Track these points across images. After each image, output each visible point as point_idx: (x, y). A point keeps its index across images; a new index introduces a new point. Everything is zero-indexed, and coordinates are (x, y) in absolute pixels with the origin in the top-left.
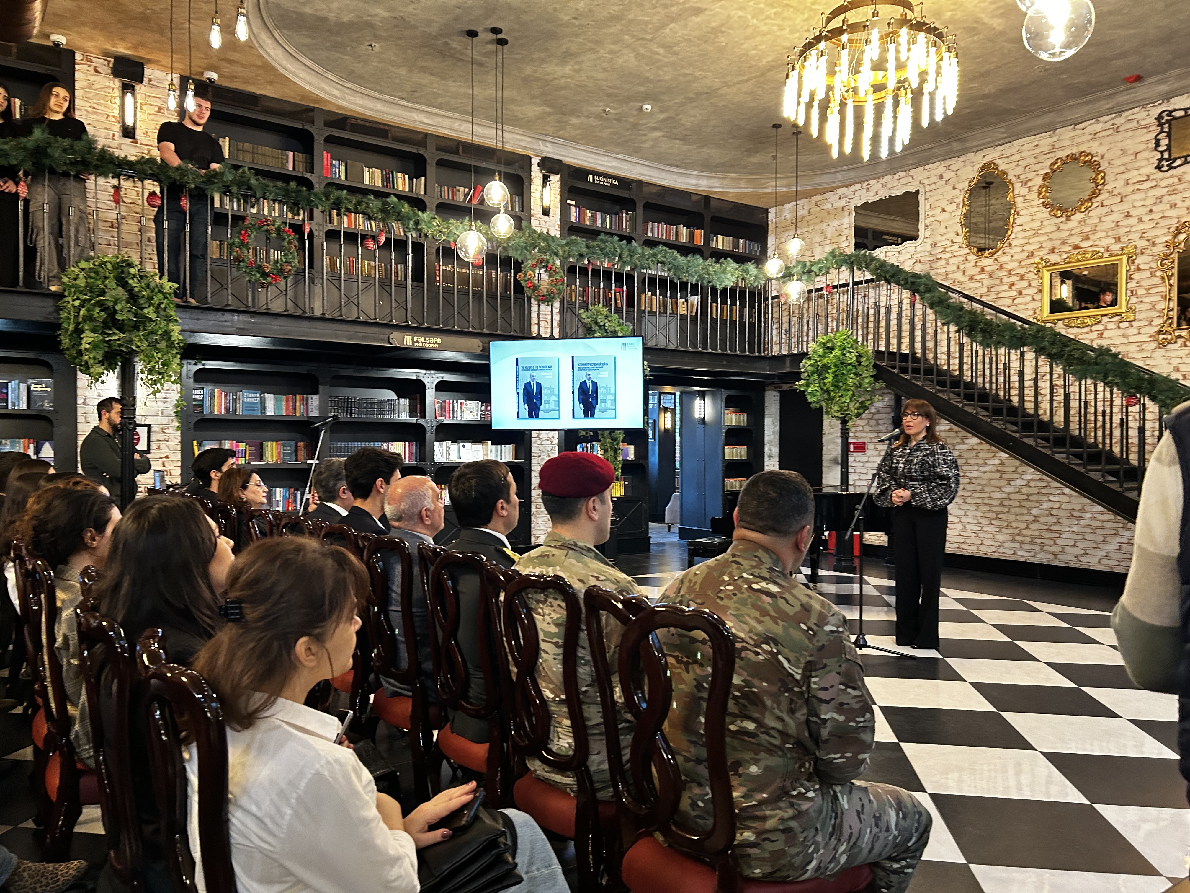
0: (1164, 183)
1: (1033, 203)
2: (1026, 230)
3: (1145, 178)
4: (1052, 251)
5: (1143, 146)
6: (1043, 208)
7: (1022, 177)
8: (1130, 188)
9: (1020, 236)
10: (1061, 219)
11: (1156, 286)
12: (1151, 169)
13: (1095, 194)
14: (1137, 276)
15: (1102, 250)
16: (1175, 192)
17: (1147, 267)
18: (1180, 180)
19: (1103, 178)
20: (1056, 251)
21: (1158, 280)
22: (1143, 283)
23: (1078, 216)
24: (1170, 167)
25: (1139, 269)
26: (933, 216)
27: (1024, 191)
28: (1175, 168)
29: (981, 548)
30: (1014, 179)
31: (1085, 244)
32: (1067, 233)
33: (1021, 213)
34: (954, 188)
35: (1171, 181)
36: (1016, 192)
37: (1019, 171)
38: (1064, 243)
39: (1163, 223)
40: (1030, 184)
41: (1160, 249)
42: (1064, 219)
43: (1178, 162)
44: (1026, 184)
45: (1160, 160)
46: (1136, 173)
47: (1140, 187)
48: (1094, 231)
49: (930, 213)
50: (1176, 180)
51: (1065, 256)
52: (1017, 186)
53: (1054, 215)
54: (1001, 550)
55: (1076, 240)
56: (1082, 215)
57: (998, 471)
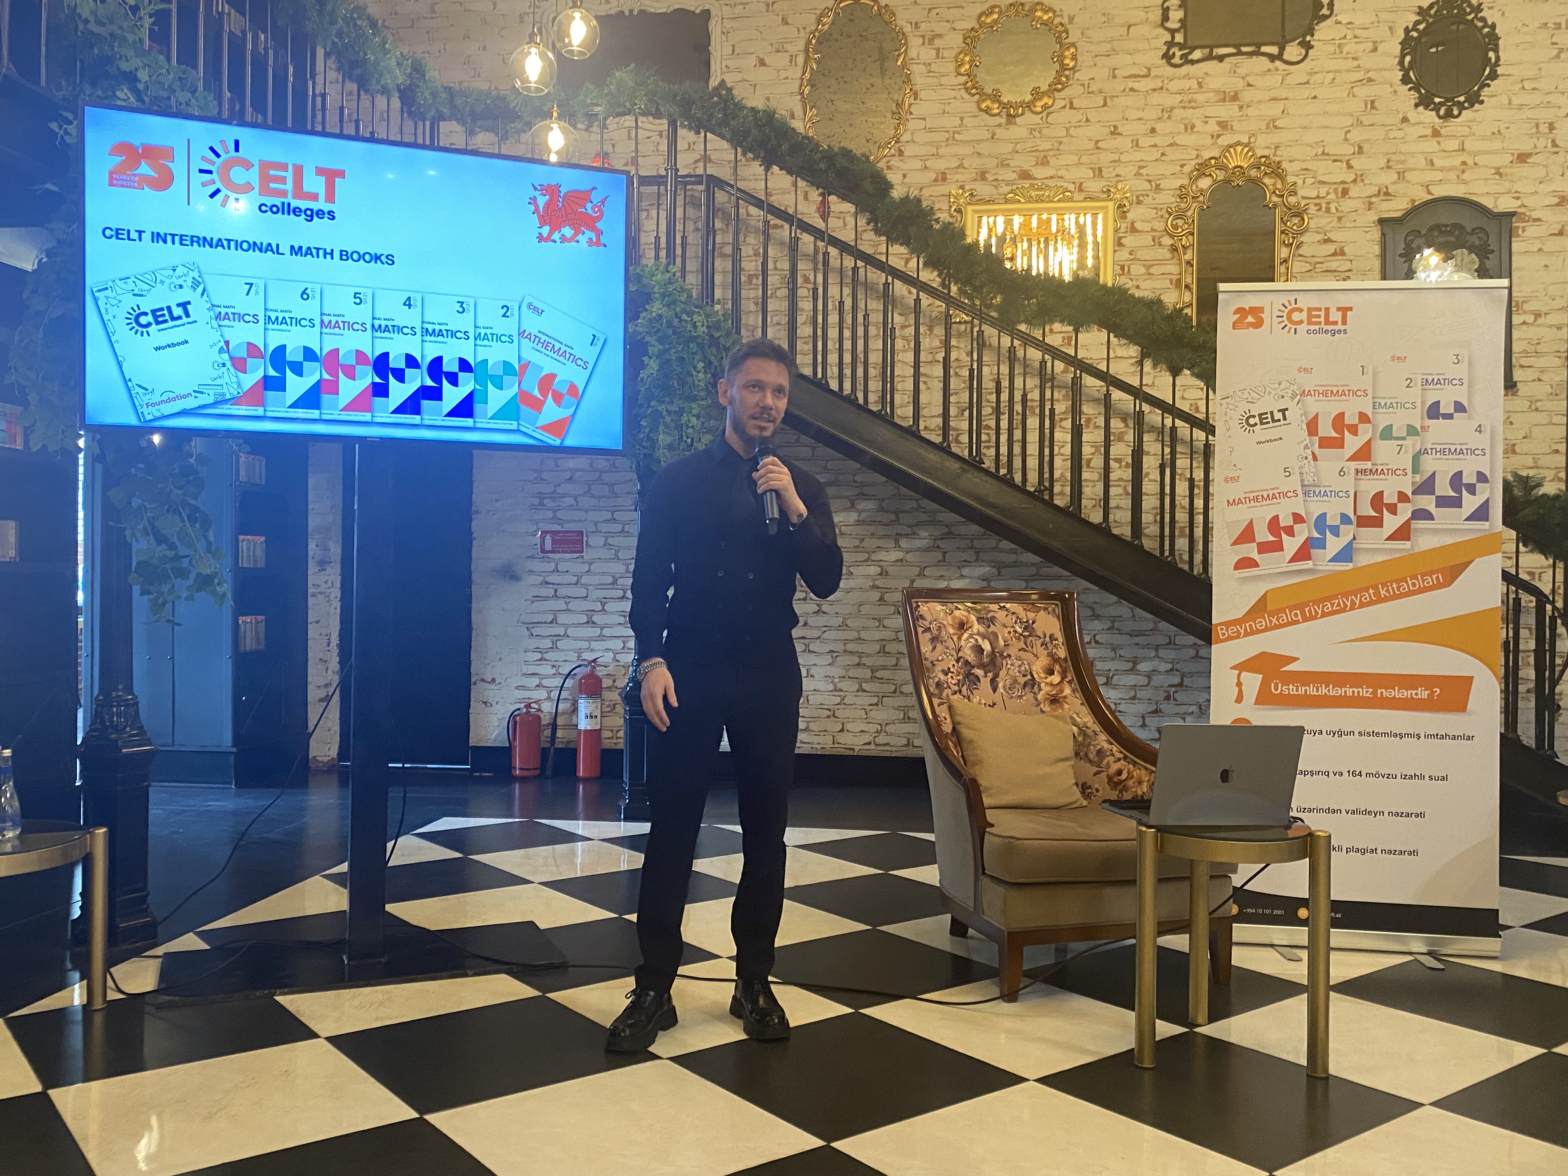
0: (1174, 86)
1: (944, 80)
2: (931, 130)
3: (1144, 72)
4: (982, 176)
5: (1142, 15)
6: (963, 93)
7: (923, 26)
8: (1119, 85)
9: (920, 138)
10: (998, 120)
11: (1162, 262)
12: (1154, 58)
13: (1058, 85)
14: (1129, 241)
15: (1071, 187)
16: (1191, 104)
17: (1146, 227)
18: (1200, 84)
19: (1074, 58)
20: (990, 177)
21: (1165, 253)
22: (1139, 254)
23: (1029, 118)
24: (1187, 61)
25: (1133, 230)
26: (739, 70)
27: (927, 54)
28: (1193, 62)
29: (841, 738)
30: (908, 29)
31: (1040, 173)
32: (1010, 147)
33: (922, 95)
34: (785, 22)
35: (1186, 84)
36: (913, 53)
37: (916, 14)
38: (1003, 164)
39: (1172, 154)
40: (938, 42)
41: (1168, 199)
42: (1003, 120)
43: (1197, 54)
44: (931, 41)
45: (1170, 44)
46: (1128, 59)
47: (1136, 86)
48: (1058, 151)
49: (732, 64)
50: (1194, 84)
51: (1005, 189)
52: (915, 42)
53: (987, 111)
54: (882, 739)
55: (1026, 162)
56: (1037, 119)
57: (874, 587)
